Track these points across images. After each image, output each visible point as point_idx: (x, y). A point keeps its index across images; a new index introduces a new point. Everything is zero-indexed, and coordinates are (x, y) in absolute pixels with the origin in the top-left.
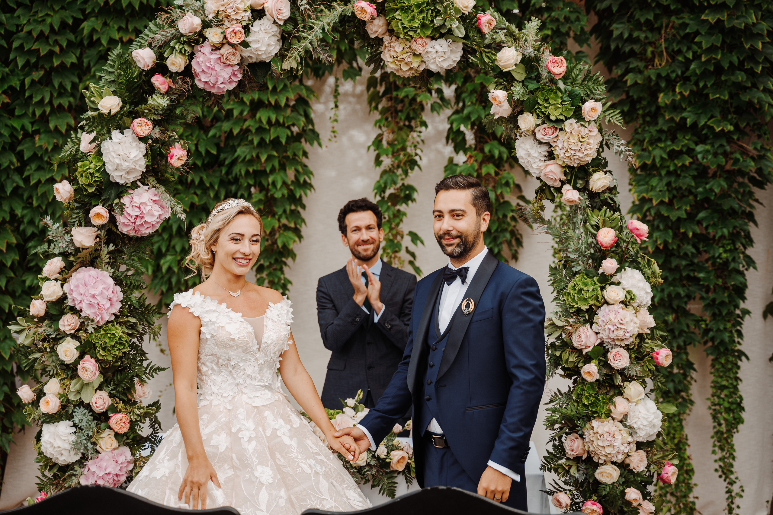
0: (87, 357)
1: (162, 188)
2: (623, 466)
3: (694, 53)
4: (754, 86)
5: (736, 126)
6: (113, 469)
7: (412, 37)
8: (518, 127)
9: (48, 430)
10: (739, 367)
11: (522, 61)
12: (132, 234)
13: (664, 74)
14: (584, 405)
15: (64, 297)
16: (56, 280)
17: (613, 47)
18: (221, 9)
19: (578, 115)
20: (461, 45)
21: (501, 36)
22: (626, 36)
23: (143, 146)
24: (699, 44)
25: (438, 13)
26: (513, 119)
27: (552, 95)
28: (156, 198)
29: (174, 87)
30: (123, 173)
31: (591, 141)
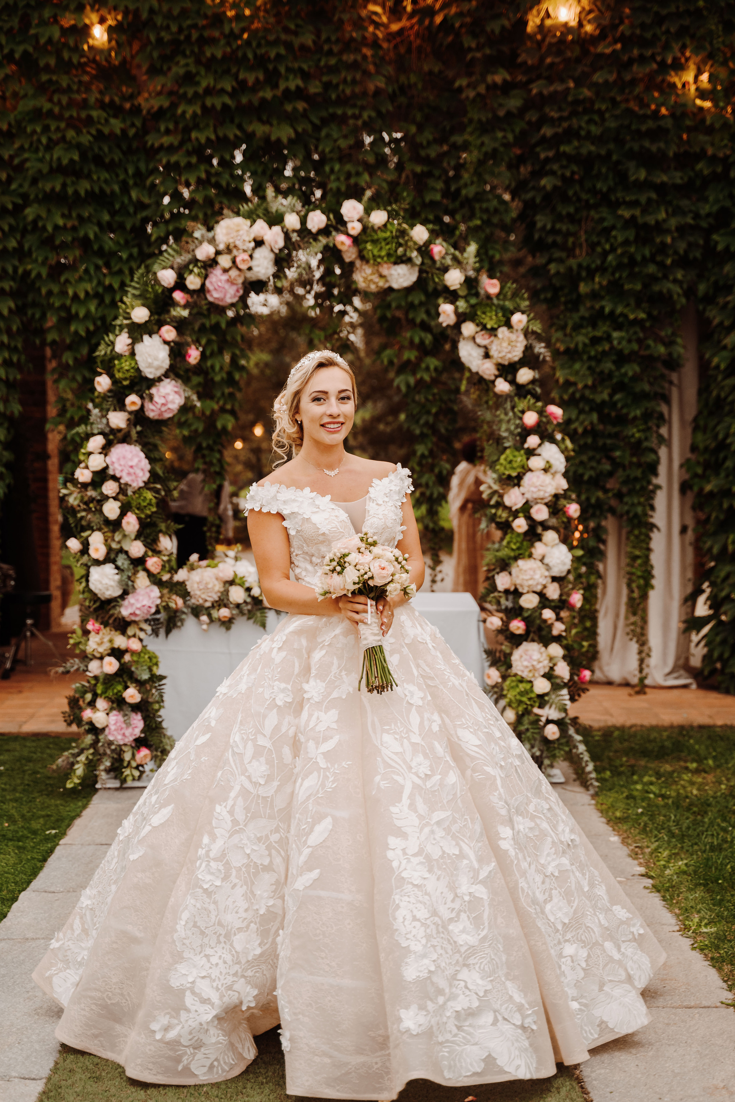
0: (129, 514)
1: (180, 381)
2: (541, 595)
3: (612, 245)
4: (665, 277)
5: (649, 315)
6: (146, 602)
7: (379, 263)
8: (460, 333)
9: (95, 573)
10: (650, 539)
11: (465, 281)
12: (156, 418)
13: (585, 264)
14: (513, 550)
15: (107, 467)
16: (100, 453)
17: (536, 236)
18: (231, 241)
19: (508, 325)
20: (417, 269)
21: (448, 261)
22: (549, 227)
23: (167, 348)
24: (615, 237)
25: (400, 245)
26: (457, 327)
27: (488, 309)
28: (176, 389)
29: (190, 300)
30: (152, 370)
31: (519, 345)
